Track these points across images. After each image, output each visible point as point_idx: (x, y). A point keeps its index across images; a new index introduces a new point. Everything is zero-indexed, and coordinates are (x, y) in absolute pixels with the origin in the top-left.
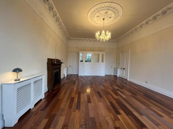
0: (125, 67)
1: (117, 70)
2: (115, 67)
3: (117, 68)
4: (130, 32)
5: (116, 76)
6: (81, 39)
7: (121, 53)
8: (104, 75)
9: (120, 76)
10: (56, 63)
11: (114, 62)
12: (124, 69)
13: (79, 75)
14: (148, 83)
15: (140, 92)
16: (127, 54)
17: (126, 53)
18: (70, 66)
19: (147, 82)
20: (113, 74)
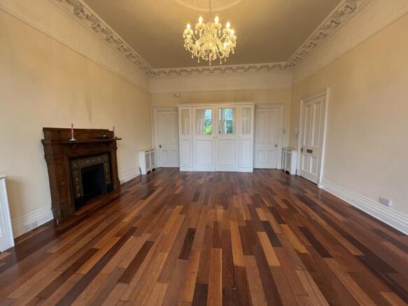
0: (312, 145)
1: (289, 155)
2: (286, 145)
3: (290, 149)
4: (327, 21)
5: (288, 173)
6: (184, 68)
7: (302, 101)
8: (252, 171)
9: (299, 174)
10: (73, 139)
11: (284, 131)
12: (310, 151)
13: (181, 170)
14: (390, 204)
15: (346, 243)
16: (319, 103)
17: (317, 100)
18: (160, 147)
19: (384, 202)
20: (279, 167)
